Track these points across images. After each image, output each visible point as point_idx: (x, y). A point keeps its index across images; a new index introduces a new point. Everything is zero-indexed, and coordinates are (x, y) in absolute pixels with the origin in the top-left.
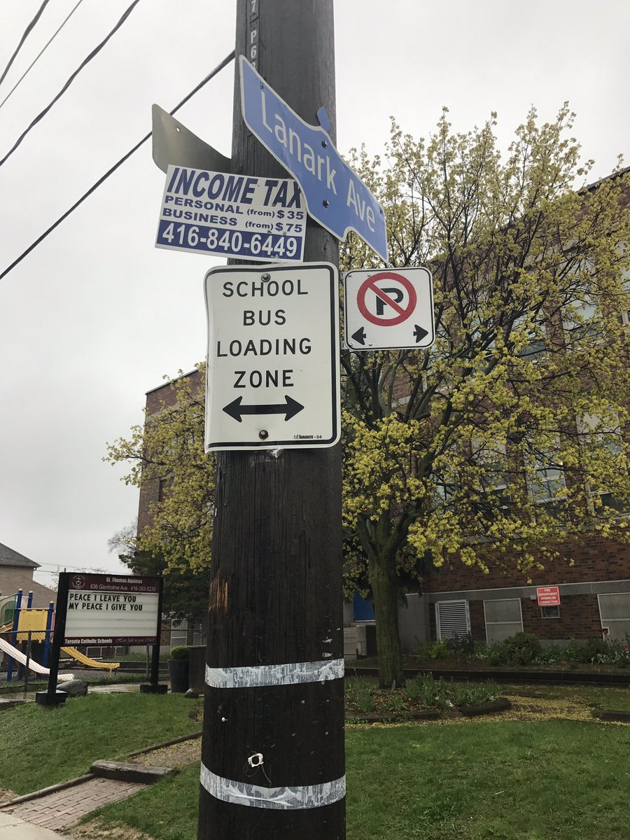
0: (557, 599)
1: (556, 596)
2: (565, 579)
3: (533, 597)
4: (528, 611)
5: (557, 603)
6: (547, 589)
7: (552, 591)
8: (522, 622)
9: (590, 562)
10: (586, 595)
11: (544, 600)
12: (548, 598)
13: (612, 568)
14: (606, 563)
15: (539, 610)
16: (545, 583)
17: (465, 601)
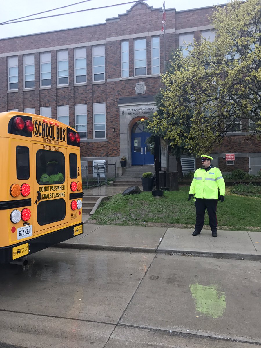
0: (233, 158)
1: (233, 157)
2: (237, 152)
3: (224, 157)
4: (221, 162)
5: (233, 160)
6: (230, 155)
7: (232, 155)
8: (218, 166)
9: (248, 146)
10: (245, 157)
11: (228, 159)
12: (230, 158)
13: (256, 148)
14: (254, 147)
15: (226, 162)
16: (229, 153)
17: (194, 158)
